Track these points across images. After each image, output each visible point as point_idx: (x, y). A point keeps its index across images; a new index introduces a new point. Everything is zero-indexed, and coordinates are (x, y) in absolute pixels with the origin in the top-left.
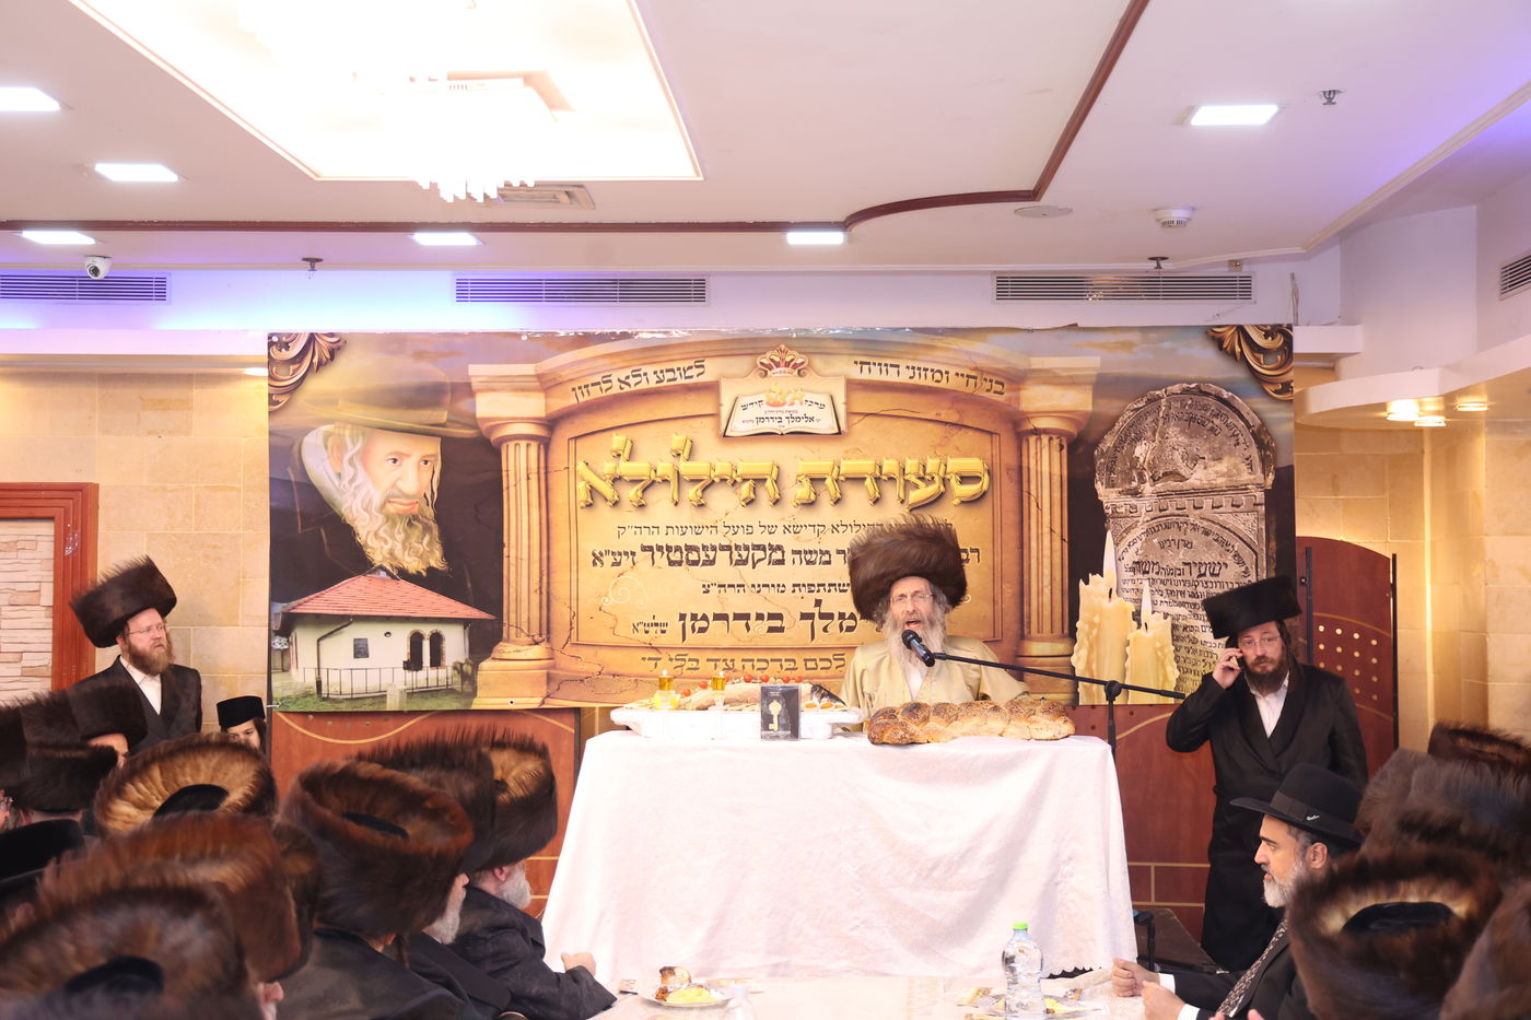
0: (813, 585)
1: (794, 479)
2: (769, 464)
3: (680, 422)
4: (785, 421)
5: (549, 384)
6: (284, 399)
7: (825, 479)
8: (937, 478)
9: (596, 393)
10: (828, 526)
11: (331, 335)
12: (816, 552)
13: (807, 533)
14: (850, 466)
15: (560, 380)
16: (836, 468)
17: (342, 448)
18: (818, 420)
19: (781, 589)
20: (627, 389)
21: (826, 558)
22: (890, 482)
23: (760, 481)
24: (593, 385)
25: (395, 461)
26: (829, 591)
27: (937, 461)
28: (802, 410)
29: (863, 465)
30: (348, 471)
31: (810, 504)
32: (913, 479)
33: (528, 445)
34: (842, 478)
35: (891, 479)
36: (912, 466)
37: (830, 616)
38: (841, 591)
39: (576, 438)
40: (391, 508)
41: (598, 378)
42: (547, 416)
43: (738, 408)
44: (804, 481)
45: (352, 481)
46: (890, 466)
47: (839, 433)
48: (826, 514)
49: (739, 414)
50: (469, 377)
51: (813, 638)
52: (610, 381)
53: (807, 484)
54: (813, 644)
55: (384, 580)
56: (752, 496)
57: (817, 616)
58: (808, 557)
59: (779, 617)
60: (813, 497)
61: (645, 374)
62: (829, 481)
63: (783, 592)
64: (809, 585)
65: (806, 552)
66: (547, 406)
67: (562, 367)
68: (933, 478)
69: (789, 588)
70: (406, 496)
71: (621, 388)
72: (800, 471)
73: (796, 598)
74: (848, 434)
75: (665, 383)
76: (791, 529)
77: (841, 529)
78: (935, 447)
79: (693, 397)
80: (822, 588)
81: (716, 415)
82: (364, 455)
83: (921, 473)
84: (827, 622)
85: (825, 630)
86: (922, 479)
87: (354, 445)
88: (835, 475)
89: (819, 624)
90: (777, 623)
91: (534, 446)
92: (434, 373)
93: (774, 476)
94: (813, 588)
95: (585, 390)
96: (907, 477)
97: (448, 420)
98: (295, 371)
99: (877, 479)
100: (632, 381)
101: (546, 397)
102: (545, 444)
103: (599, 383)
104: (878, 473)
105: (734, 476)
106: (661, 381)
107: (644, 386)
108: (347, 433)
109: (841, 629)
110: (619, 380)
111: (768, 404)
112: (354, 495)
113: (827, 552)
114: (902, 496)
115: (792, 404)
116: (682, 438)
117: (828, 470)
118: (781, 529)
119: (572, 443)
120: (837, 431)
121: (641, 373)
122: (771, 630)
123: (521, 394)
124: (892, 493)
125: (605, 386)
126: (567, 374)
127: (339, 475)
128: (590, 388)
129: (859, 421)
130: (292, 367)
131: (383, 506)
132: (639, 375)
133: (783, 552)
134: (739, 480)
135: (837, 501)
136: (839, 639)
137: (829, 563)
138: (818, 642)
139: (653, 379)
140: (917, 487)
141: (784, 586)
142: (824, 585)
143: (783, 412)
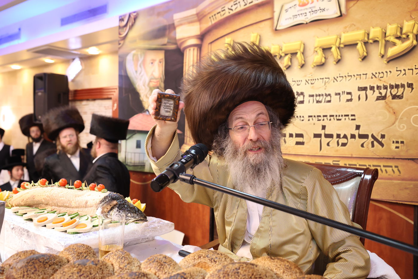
0: (320, 116)
1: (312, 50)
2: (299, 43)
3: (255, 26)
4: (308, 14)
5: (201, 17)
6: (122, 42)
7: (330, 48)
8: (411, 36)
9: (219, 18)
10: (332, 78)
11: (134, 12)
12: (322, 95)
13: (319, 83)
14: (348, 37)
15: (205, 14)
16: (339, 40)
17: (138, 60)
18: (327, 10)
19: (302, 119)
20: (232, 12)
21: (328, 98)
22: (375, 44)
23: (294, 54)
24: (218, 13)
25: (152, 63)
26: (330, 120)
27: (412, 23)
28: (317, 5)
29: (357, 35)
30: (139, 69)
31: (321, 65)
32: (392, 39)
33: (194, 49)
34: (342, 46)
35: (376, 42)
36: (391, 29)
37: (330, 136)
38: (338, 120)
39: (211, 43)
40: (152, 84)
41: (219, 10)
42: (201, 33)
43: (283, 11)
44: (319, 51)
45: (140, 73)
46: (375, 32)
47: (341, 15)
48: (331, 70)
49: (284, 15)
50: (173, 20)
51: (321, 149)
52: (224, 10)
53: (320, 52)
54: (320, 153)
55: (147, 115)
56: (290, 64)
57: (323, 136)
58: (318, 98)
59: (301, 136)
60: (323, 60)
61: (239, 2)
62: (334, 49)
63: (303, 120)
64: (318, 116)
65: (317, 96)
66: (200, 29)
67: (206, 8)
68: (408, 36)
69: (306, 118)
70: (156, 79)
71: (229, 13)
72: (316, 45)
73: (311, 124)
74: (346, 16)
75: (248, 5)
76: (309, 82)
77: (339, 79)
78: (410, 12)
79: (260, 10)
80: (325, 118)
81: (272, 19)
82: (144, 62)
83: (399, 34)
84: (330, 139)
85: (328, 144)
86: (399, 38)
87: (141, 57)
88: (337, 44)
89: (325, 140)
90: (300, 140)
91: (196, 48)
92: (163, 21)
93: (302, 50)
94: (320, 118)
95: (214, 17)
96: (387, 39)
97: (168, 42)
98: (126, 30)
99: (366, 43)
100: (233, 8)
101: (200, 24)
102: (199, 47)
103: (220, 12)
104: (366, 39)
105: (281, 52)
106: (246, 5)
107: (239, 9)
108: (139, 53)
109: (338, 144)
110: (229, 9)
111: (300, 6)
112: (141, 80)
113: (329, 95)
114: (383, 52)
115: (312, 2)
116: (255, 34)
117: (333, 42)
118: (304, 82)
119: (210, 45)
120: (339, 14)
121: (237, 2)
122: (298, 143)
123: (191, 24)
124: (376, 51)
125: (222, 13)
126: (207, 10)
127: (136, 72)
128: (217, 15)
129: (354, 4)
130: (125, 28)
131: (149, 84)
132: (237, 4)
133: (304, 96)
134: (283, 55)
135: (338, 61)
136: (337, 151)
137: (329, 101)
138: (324, 152)
139: (242, 4)
140: (394, 44)
141: (303, 117)
142: (326, 116)
143: (306, 9)
